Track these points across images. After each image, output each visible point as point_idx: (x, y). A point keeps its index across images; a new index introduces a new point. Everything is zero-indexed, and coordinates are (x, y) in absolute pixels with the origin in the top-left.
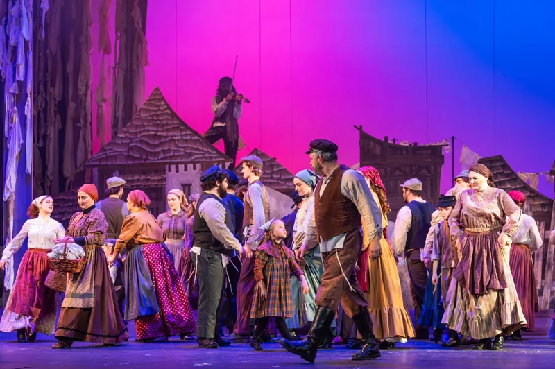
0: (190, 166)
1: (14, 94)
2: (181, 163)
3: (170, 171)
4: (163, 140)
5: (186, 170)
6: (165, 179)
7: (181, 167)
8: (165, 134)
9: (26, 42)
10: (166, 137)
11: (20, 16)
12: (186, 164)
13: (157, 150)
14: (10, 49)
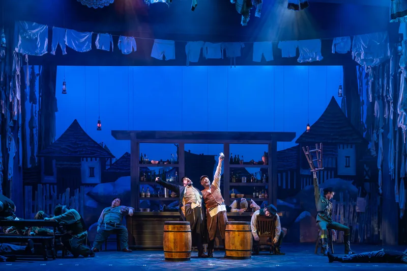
0: (93, 159)
1: (11, 126)
2: (89, 157)
3: (83, 160)
4: (79, 146)
5: (91, 160)
6: (81, 165)
7: (89, 159)
8: (80, 143)
9: (18, 101)
10: (81, 144)
11: (15, 87)
12: (91, 158)
13: (76, 150)
14: (8, 105)
